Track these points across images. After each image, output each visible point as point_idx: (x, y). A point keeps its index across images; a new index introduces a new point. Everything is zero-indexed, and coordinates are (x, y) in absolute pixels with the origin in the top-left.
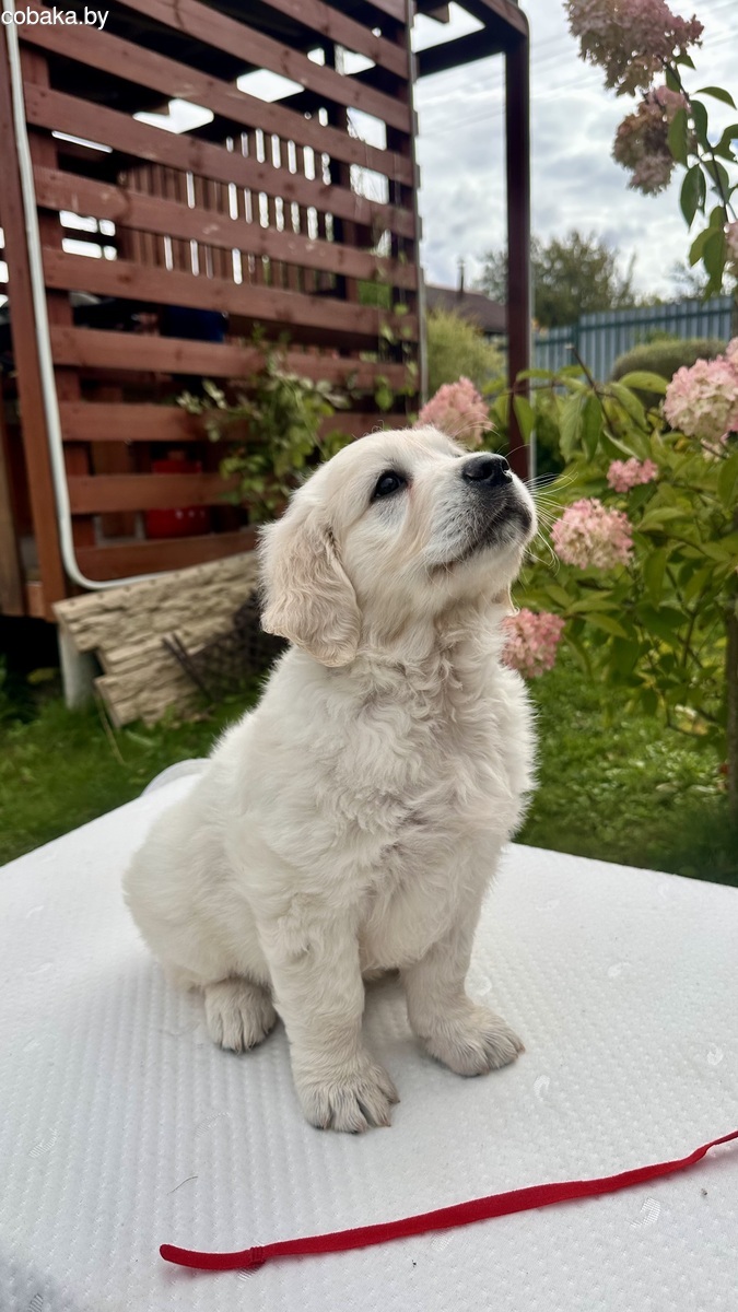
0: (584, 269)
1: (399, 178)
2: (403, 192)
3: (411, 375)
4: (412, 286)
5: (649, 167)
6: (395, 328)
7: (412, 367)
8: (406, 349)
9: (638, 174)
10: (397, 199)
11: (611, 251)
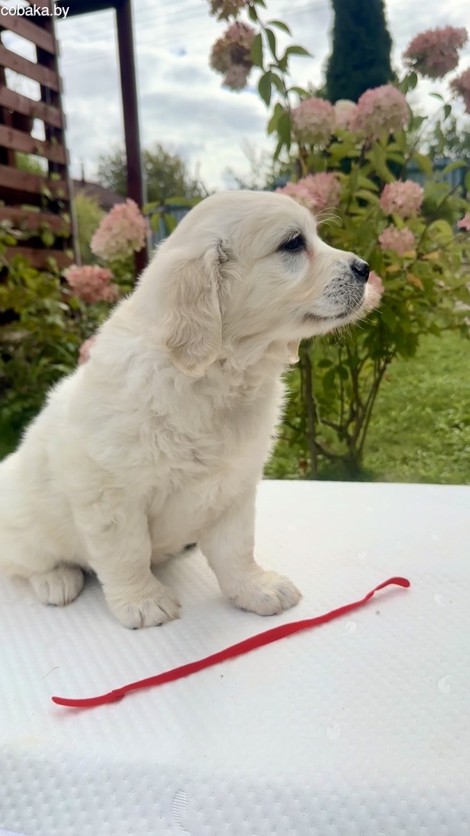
0: (167, 170)
1: (49, 85)
2: (52, 95)
3: (65, 223)
4: (62, 161)
5: (234, 73)
6: (52, 190)
7: (66, 217)
8: (61, 205)
9: (228, 77)
10: (49, 99)
11: (182, 159)
